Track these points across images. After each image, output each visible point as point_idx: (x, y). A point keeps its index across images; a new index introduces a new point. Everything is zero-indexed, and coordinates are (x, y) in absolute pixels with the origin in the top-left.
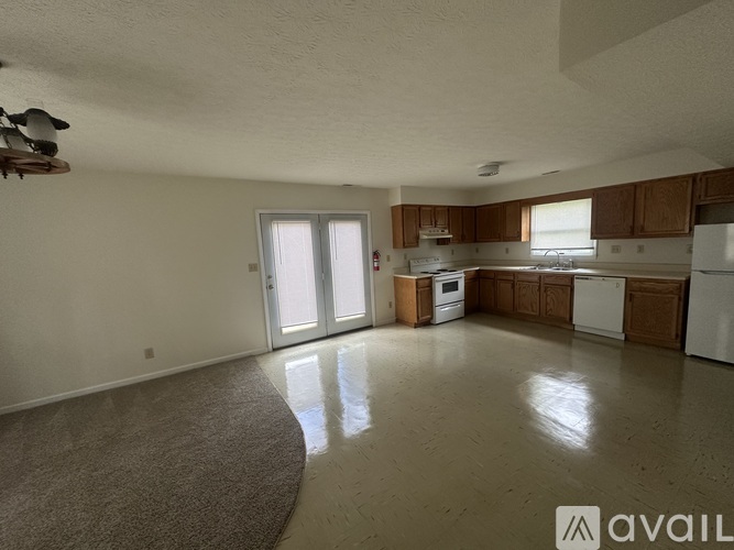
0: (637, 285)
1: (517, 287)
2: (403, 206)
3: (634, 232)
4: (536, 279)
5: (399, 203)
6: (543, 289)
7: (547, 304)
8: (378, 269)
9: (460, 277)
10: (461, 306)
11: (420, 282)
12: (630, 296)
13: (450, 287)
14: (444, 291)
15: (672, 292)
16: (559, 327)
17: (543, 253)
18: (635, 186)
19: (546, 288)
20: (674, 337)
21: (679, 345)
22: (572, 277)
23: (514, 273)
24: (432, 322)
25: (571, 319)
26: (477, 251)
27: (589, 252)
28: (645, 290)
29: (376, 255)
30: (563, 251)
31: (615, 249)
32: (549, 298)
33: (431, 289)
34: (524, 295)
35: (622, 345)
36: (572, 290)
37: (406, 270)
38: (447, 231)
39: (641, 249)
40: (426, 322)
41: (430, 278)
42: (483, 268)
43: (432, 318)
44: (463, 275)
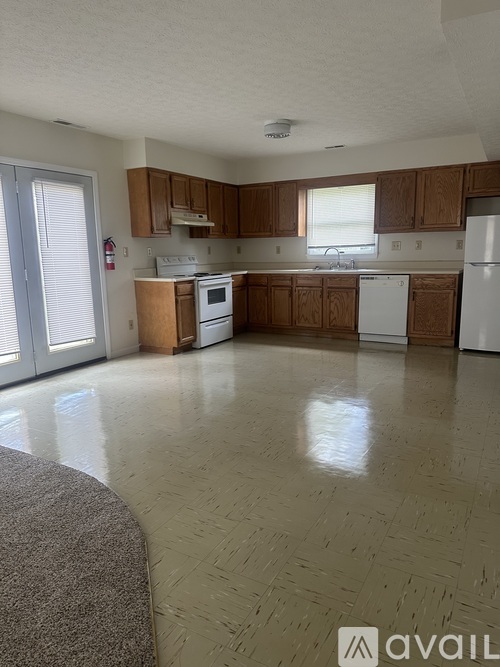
0: (418, 282)
1: (295, 294)
2: (149, 171)
3: (414, 224)
4: (317, 283)
5: (145, 166)
6: (325, 295)
7: (331, 312)
8: (112, 267)
9: (226, 282)
10: (229, 322)
11: (179, 286)
12: (413, 295)
13: (216, 296)
14: (211, 301)
15: (448, 287)
16: (343, 339)
17: (323, 251)
18: (416, 172)
19: (329, 293)
20: (449, 334)
21: (453, 342)
22: (357, 278)
23: (292, 277)
24: (195, 345)
25: (356, 327)
26: (239, 251)
27: (371, 250)
28: (426, 287)
29: (108, 244)
30: (342, 249)
31: (395, 246)
32: (333, 305)
33: (194, 298)
34: (305, 304)
35: (405, 349)
36: (357, 293)
37: (151, 271)
38: (205, 217)
39: (419, 245)
40: (187, 346)
41: (191, 282)
42: (251, 272)
43: (195, 340)
44: (230, 280)
